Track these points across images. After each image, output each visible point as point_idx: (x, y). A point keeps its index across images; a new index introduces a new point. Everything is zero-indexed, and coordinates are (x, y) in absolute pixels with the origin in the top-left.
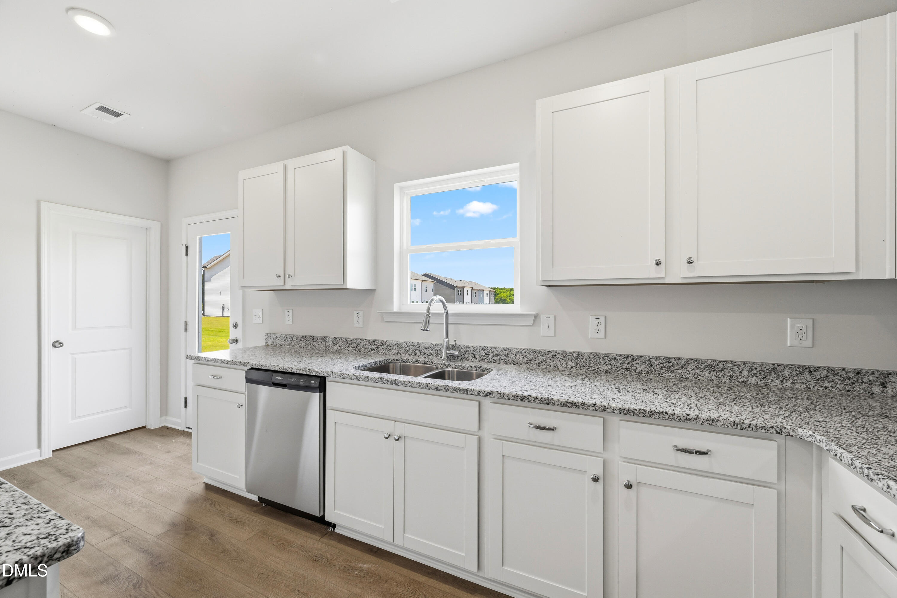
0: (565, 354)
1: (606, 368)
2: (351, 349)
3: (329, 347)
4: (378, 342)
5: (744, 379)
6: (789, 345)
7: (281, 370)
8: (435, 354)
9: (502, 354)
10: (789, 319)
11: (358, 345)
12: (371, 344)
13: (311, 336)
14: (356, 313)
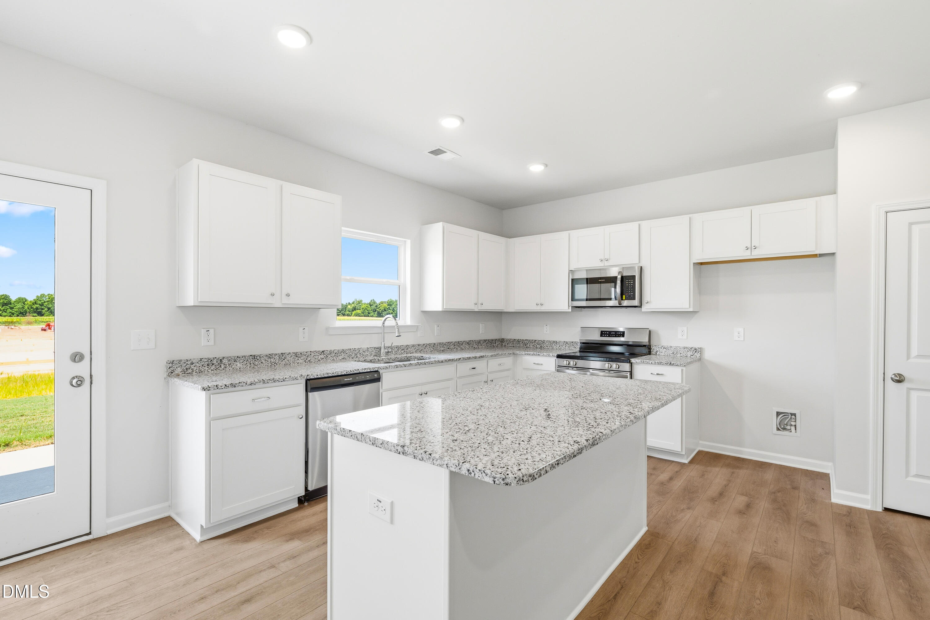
0: (430, 345)
1: (443, 349)
2: (301, 361)
3: (275, 363)
4: (327, 351)
5: (474, 346)
6: (481, 333)
7: (348, 373)
8: (369, 355)
9: (405, 348)
10: (481, 324)
11: (308, 357)
12: (320, 354)
13: (251, 356)
14: (301, 329)
